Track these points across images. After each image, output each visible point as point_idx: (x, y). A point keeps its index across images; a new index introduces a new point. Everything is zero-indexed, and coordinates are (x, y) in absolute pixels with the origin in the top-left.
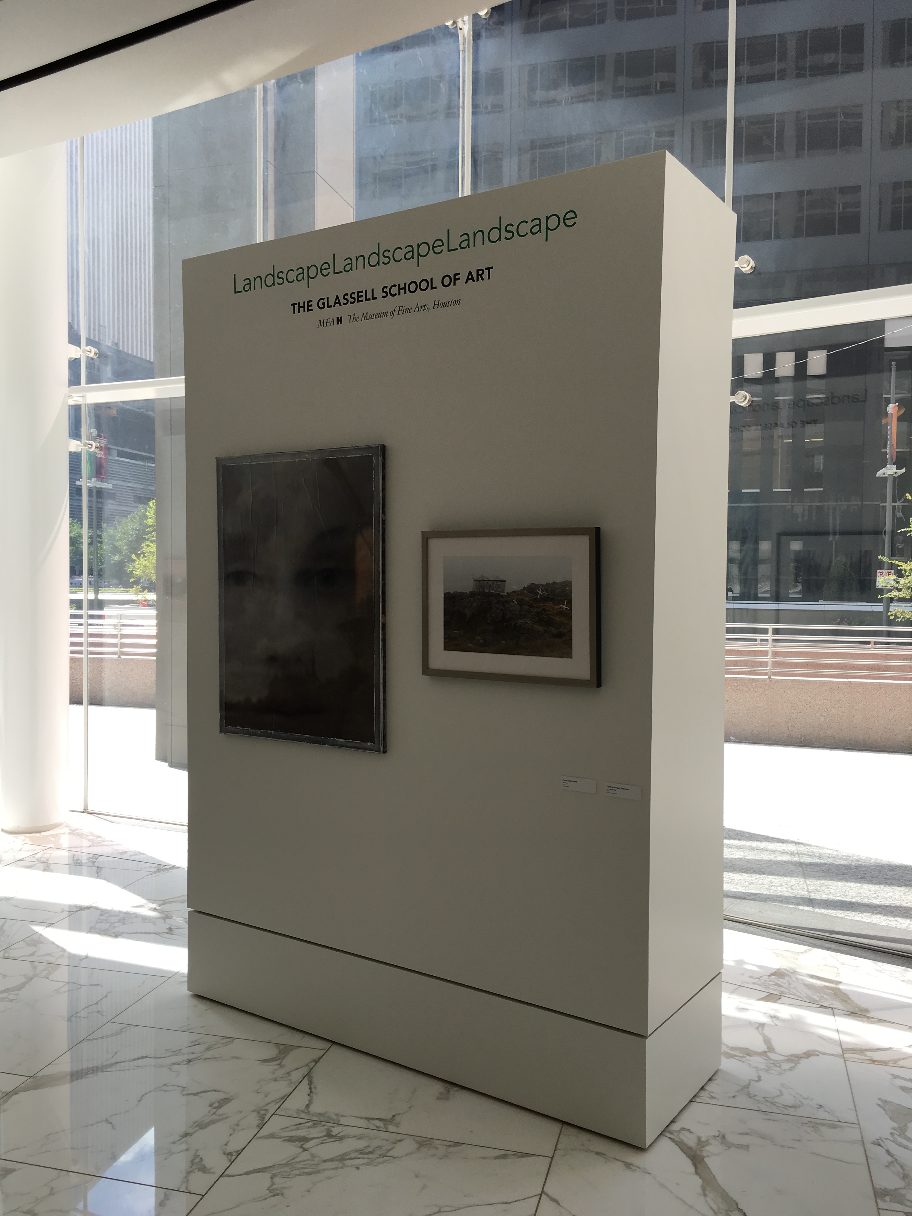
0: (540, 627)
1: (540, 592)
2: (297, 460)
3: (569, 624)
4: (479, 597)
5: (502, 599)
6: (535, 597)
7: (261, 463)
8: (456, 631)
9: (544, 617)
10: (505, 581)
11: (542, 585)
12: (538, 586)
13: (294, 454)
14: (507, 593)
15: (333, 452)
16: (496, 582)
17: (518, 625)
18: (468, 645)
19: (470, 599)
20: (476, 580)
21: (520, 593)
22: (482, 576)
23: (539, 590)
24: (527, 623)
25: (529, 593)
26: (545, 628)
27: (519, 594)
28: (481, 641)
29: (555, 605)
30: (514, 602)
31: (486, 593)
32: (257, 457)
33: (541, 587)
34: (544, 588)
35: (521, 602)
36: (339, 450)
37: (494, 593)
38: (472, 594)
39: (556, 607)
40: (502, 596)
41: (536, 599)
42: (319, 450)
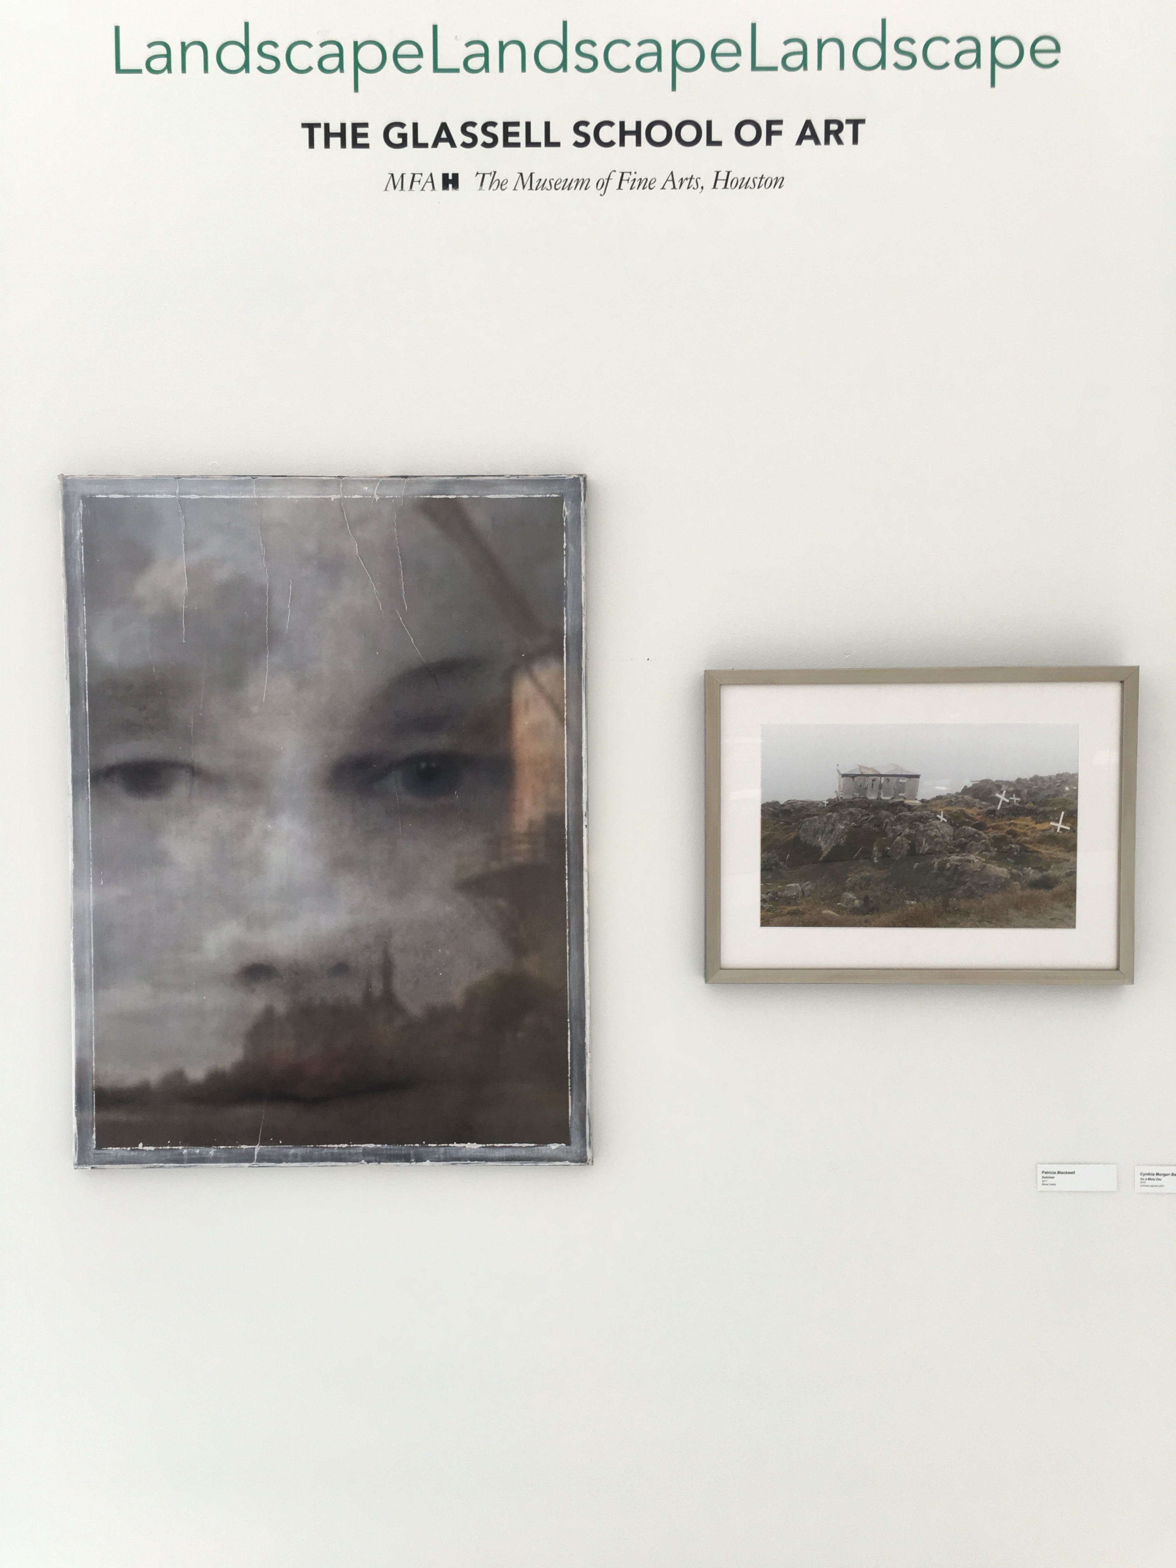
0: (1001, 869)
1: (1002, 797)
2: (333, 497)
3: (1068, 861)
4: (852, 810)
5: (908, 814)
6: (992, 807)
7: (215, 497)
8: (793, 885)
9: (1011, 848)
10: (918, 776)
11: (1008, 783)
12: (998, 786)
13: (322, 483)
14: (922, 801)
15: (444, 483)
16: (895, 779)
17: (948, 865)
18: (825, 912)
19: (829, 814)
20: (844, 776)
21: (953, 799)
22: (860, 767)
23: (1001, 793)
24: (969, 861)
25: (977, 800)
26: (1014, 871)
27: (951, 801)
28: (857, 902)
29: (1036, 823)
30: (939, 819)
31: (871, 801)
32: (206, 481)
33: (1004, 788)
34: (1012, 789)
35: (956, 820)
36: (462, 481)
37: (891, 802)
38: (835, 805)
39: (1039, 827)
40: (910, 808)
41: (993, 812)
42: (402, 477)
